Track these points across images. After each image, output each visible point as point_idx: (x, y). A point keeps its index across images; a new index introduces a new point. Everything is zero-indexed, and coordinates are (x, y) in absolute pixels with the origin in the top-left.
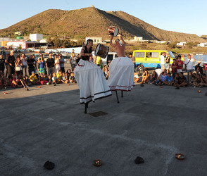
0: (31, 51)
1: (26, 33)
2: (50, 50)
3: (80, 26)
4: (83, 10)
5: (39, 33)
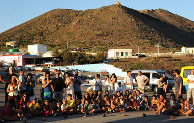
0: (29, 69)
1: (22, 43)
2: (58, 68)
3: (99, 32)
4: (104, 9)
5: (41, 43)
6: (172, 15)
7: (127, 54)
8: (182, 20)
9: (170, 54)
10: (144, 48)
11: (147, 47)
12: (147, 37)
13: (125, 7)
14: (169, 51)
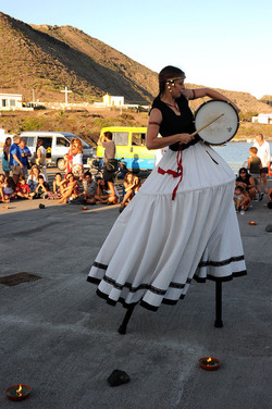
6: (88, 39)
7: (13, 102)
8: (104, 49)
9: (85, 105)
10: (43, 94)
11: (47, 93)
12: (48, 75)
13: (8, 16)
14: (85, 101)
